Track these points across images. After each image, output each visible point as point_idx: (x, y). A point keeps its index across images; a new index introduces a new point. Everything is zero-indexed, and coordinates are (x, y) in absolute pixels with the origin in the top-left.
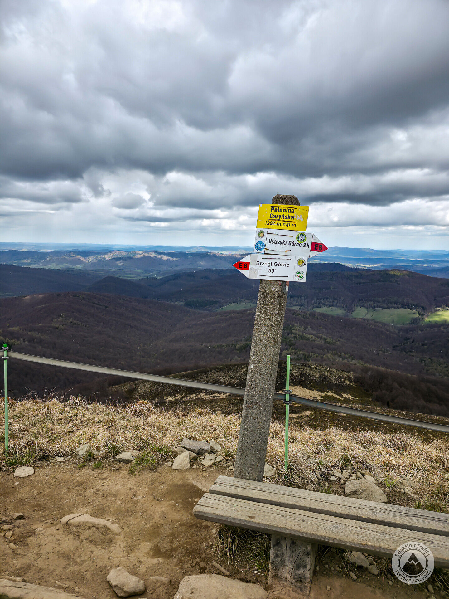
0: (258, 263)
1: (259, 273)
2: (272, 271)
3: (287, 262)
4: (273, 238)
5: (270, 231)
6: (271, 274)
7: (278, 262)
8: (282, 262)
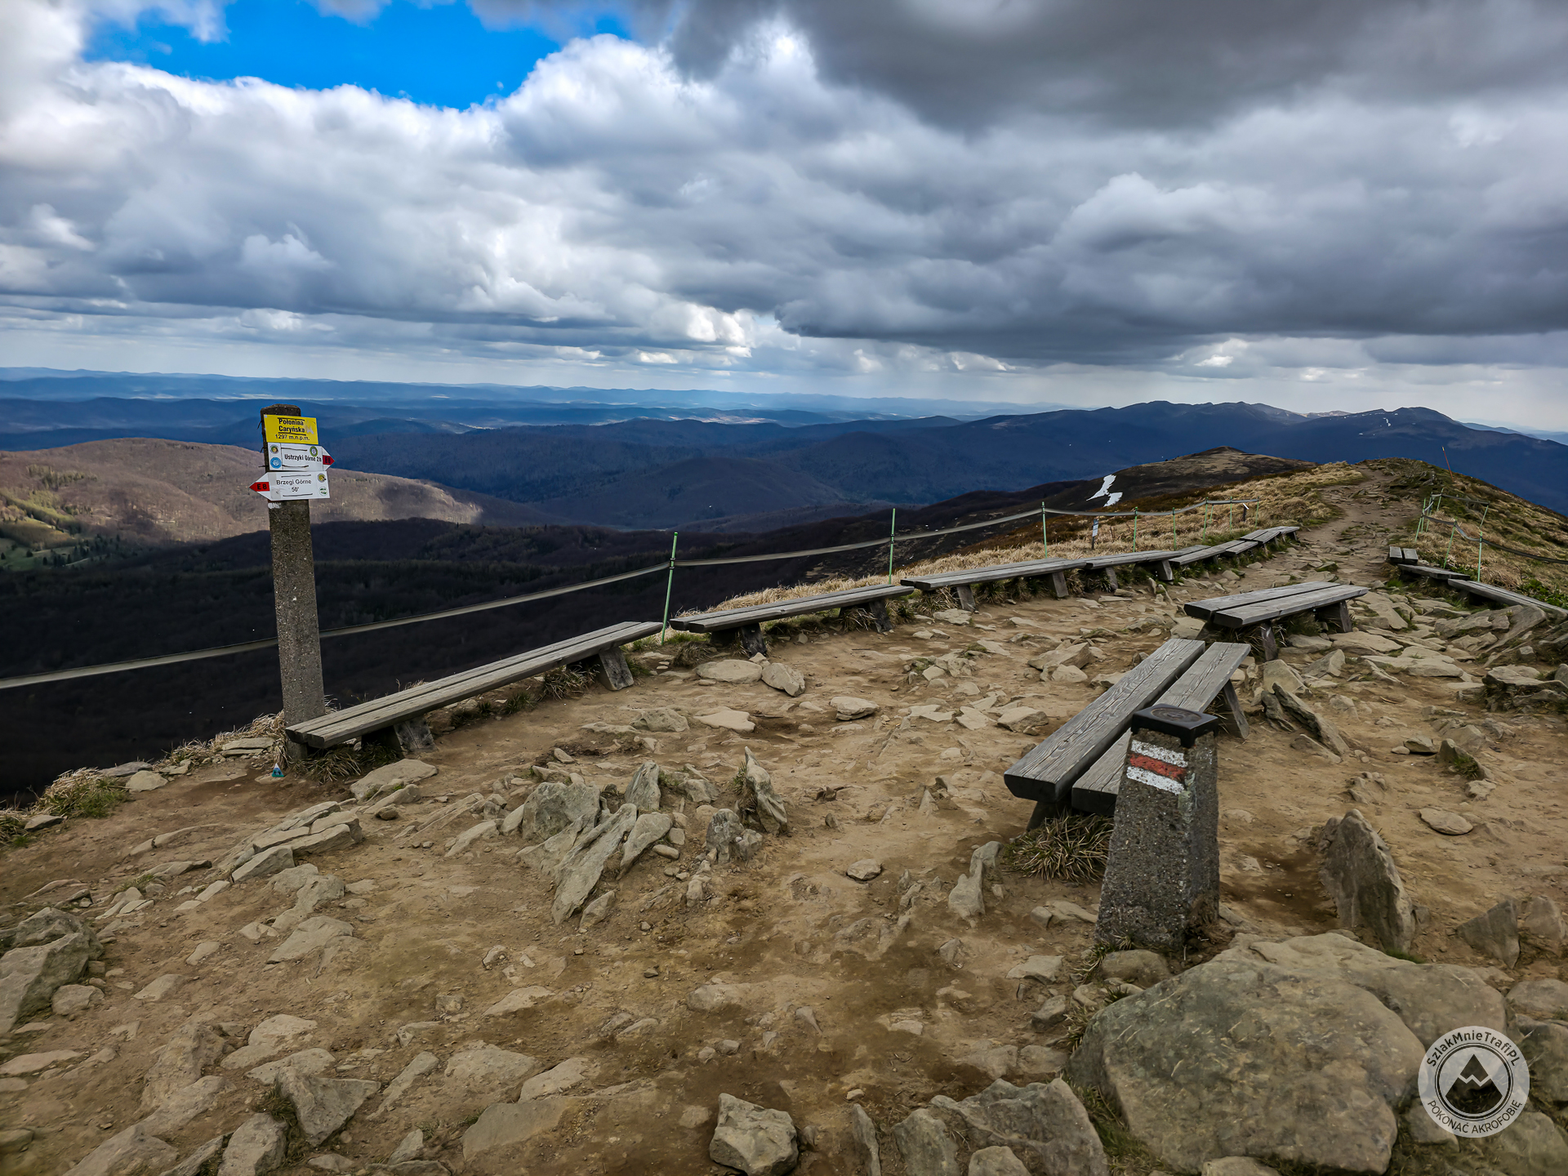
0: (278, 482)
1: (282, 493)
2: (295, 489)
3: (308, 479)
4: (289, 453)
5: (283, 446)
6: (295, 493)
7: (300, 479)
8: (304, 479)
